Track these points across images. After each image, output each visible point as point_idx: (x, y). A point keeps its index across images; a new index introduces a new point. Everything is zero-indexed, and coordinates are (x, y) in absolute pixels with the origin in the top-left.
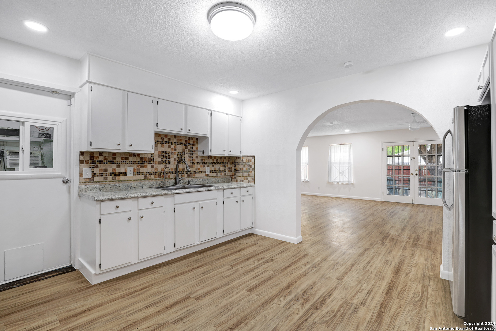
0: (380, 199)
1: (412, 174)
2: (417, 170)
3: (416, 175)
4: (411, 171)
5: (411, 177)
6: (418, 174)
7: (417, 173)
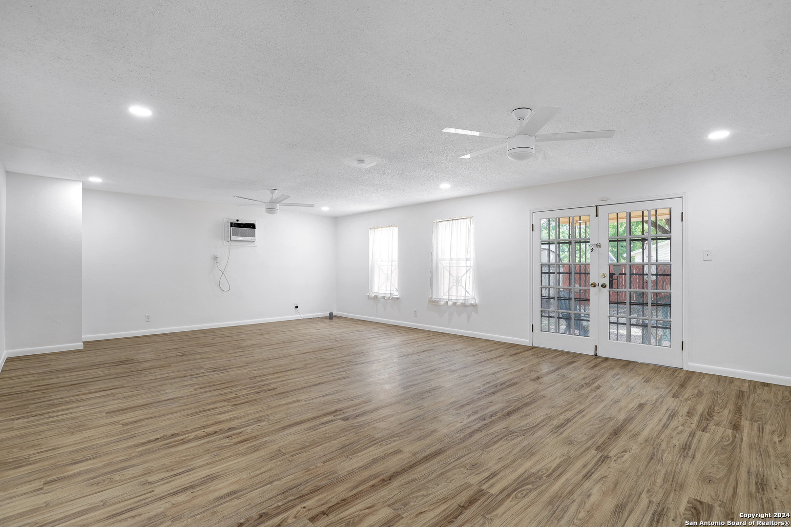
0: (525, 341)
1: (594, 285)
2: (604, 275)
3: (604, 286)
4: (593, 278)
5: (593, 293)
6: (608, 284)
7: (606, 281)
